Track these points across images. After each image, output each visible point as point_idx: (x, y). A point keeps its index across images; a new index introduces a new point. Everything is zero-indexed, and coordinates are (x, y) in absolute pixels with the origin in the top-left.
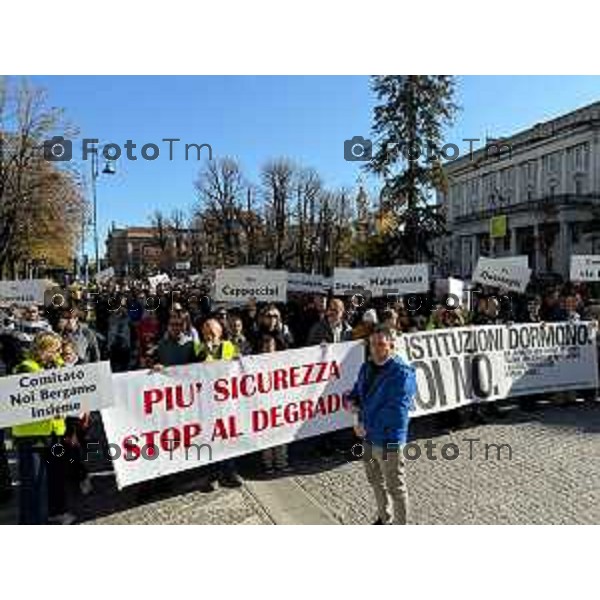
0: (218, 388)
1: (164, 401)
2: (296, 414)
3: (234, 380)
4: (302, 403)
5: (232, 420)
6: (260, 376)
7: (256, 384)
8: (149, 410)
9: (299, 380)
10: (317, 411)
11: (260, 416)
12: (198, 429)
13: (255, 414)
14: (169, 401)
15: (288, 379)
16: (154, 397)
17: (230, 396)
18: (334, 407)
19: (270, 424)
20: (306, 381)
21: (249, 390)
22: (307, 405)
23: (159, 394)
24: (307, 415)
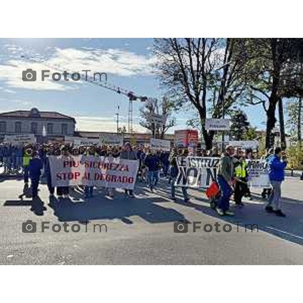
1: (69, 165)
2: (109, 178)
5: (89, 174)
7: (97, 165)
8: (64, 167)
9: (113, 168)
12: (79, 174)
13: (96, 175)
14: (71, 165)
15: (109, 167)
16: (66, 163)
20: (115, 169)
21: (95, 166)
22: (114, 177)
23: (68, 162)
24: (114, 180)
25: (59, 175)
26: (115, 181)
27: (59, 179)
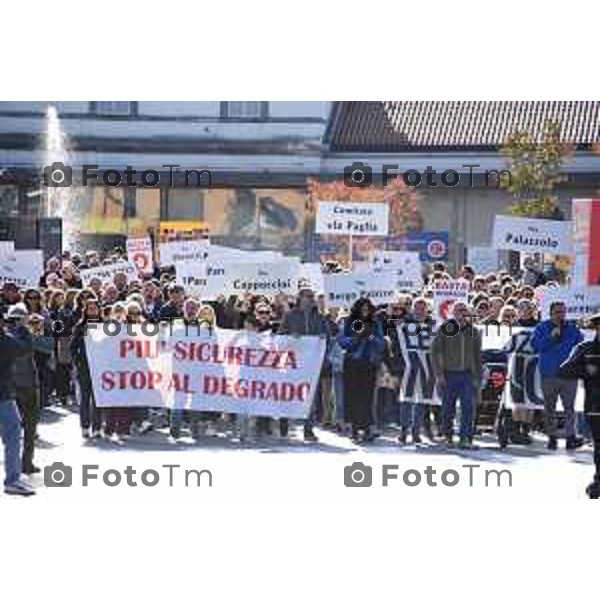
0: (177, 348)
1: (135, 350)
2: (246, 391)
3: (192, 345)
4: (254, 383)
5: (186, 378)
6: (216, 347)
7: (211, 353)
8: (123, 354)
9: (253, 361)
10: (269, 394)
11: (212, 382)
12: (160, 378)
13: (207, 379)
15: (243, 357)
16: (128, 345)
17: (188, 357)
18: (288, 396)
19: (220, 390)
20: (261, 363)
21: (204, 357)
22: (259, 386)
23: (132, 343)
24: (258, 394)
25: (108, 376)
26: (262, 395)
27: (107, 386)
